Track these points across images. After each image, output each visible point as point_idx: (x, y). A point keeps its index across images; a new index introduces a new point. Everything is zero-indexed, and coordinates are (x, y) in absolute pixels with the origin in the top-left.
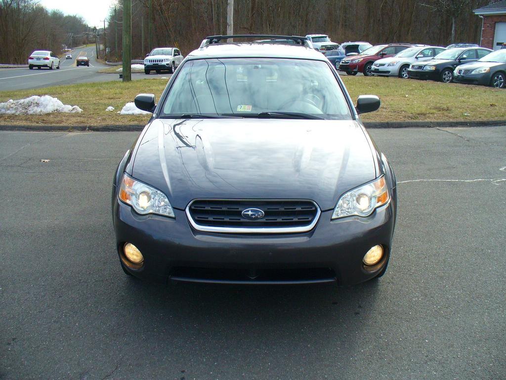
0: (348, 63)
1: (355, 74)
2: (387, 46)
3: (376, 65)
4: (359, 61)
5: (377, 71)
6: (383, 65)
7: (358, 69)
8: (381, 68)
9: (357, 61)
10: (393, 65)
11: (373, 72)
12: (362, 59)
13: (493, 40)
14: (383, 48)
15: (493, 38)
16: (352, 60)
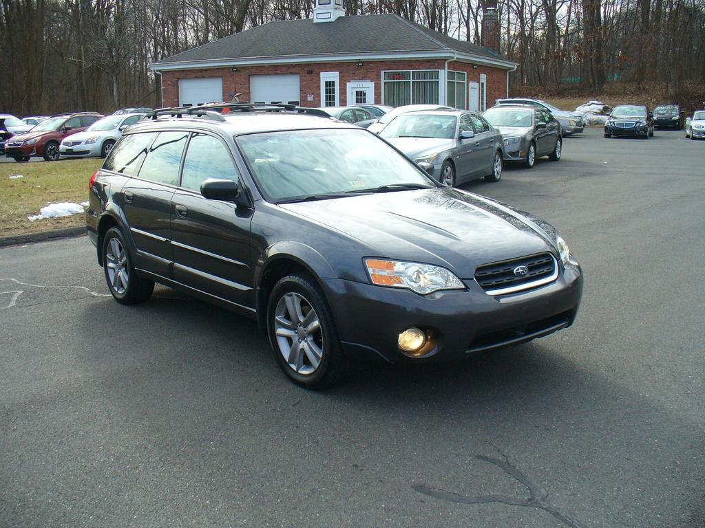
0: (19, 145)
1: (27, 160)
2: (68, 117)
3: (65, 144)
4: (35, 140)
5: (69, 152)
6: (79, 143)
7: (37, 153)
8: (76, 148)
9: (32, 141)
10: (92, 142)
11: (63, 153)
12: (40, 138)
13: (178, 101)
14: (64, 120)
15: (178, 98)
16: (26, 140)
